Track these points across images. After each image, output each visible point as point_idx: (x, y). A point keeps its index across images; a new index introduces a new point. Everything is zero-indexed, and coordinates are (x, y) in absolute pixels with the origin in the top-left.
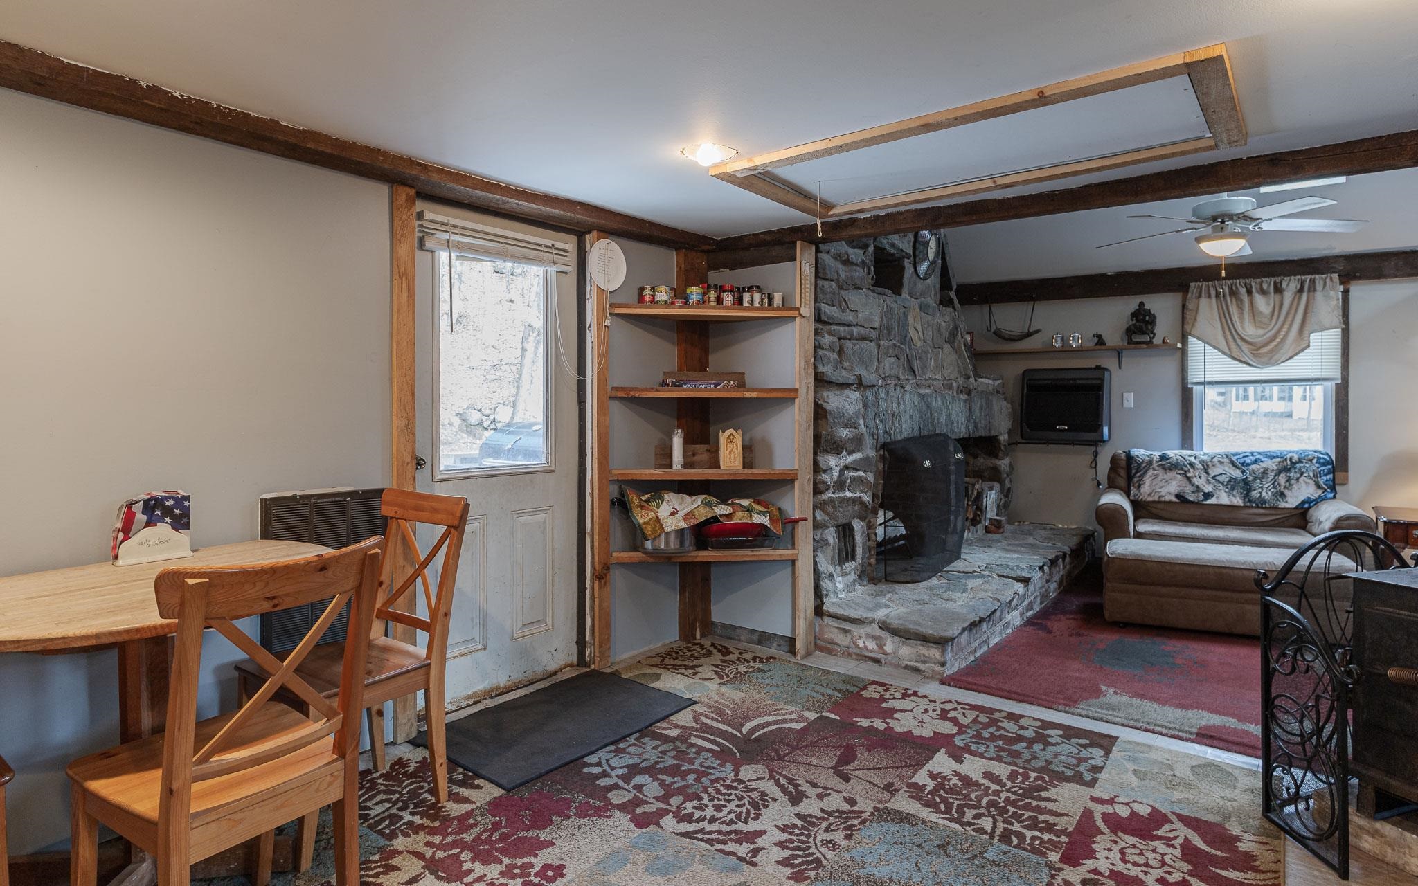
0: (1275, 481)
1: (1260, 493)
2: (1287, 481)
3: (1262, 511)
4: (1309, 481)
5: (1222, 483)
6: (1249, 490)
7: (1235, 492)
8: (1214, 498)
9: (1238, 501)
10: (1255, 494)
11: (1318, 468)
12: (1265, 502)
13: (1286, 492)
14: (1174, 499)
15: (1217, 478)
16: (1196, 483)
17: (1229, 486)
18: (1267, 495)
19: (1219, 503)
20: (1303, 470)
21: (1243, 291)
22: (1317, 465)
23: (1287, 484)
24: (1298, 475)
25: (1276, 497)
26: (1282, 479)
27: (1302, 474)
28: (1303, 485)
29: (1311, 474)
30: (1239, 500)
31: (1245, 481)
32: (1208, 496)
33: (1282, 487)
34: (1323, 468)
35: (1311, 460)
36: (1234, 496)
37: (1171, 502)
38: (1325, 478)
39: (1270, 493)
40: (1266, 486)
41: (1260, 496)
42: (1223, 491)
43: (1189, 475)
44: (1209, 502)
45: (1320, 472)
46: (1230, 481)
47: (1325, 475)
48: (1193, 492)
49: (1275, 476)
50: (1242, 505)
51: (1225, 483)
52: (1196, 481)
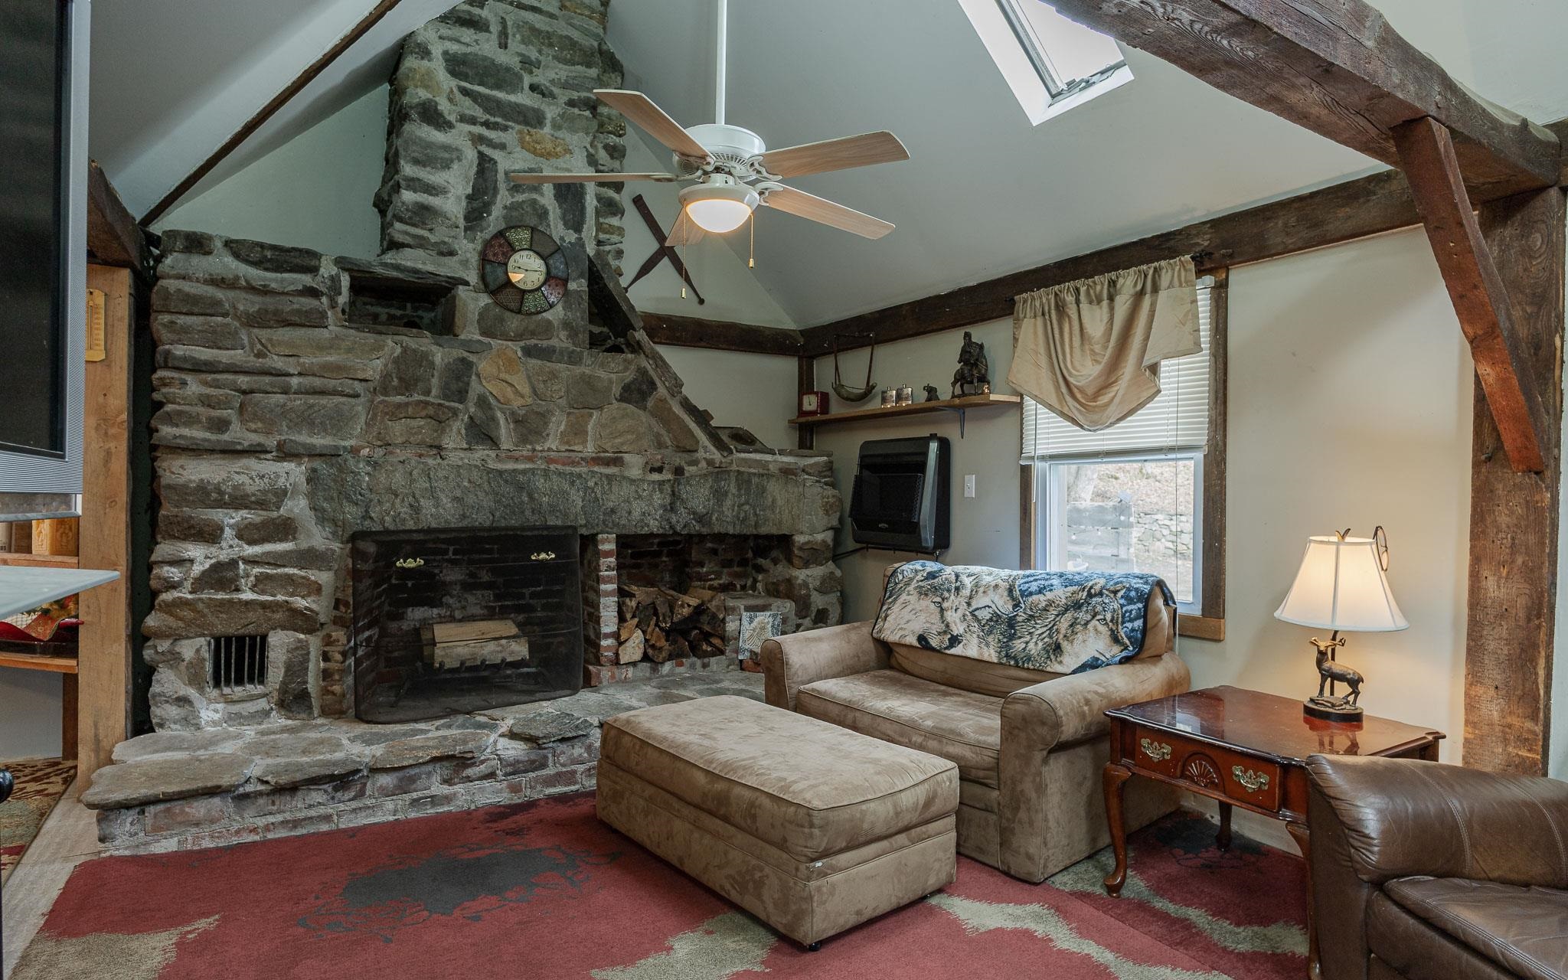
0: (1054, 625)
1: (1027, 643)
2: (1071, 626)
3: (1023, 674)
4: (1102, 628)
5: (979, 621)
6: (1012, 637)
7: (990, 639)
8: (961, 645)
9: (991, 654)
10: (1018, 645)
11: (1122, 606)
12: (1029, 659)
13: (1065, 644)
14: (915, 643)
15: (976, 613)
16: (949, 619)
17: (987, 628)
18: (1035, 648)
19: (963, 654)
20: (1099, 608)
21: (1070, 299)
22: (1122, 601)
23: (1070, 631)
24: (1089, 617)
25: (1048, 652)
26: (1064, 624)
27: (1094, 617)
28: (1092, 633)
29: (1109, 617)
30: (992, 652)
31: (1011, 622)
32: (955, 640)
33: (1061, 636)
34: (1130, 608)
35: (1115, 592)
36: (987, 645)
37: (911, 647)
38: (1129, 625)
39: (1040, 644)
40: (1039, 632)
41: (1024, 649)
42: (975, 636)
43: (945, 605)
44: (953, 651)
45: (1123, 616)
46: (991, 620)
47: (1131, 620)
48: (939, 634)
49: (1057, 615)
50: (996, 661)
51: (983, 622)
52: (950, 616)
